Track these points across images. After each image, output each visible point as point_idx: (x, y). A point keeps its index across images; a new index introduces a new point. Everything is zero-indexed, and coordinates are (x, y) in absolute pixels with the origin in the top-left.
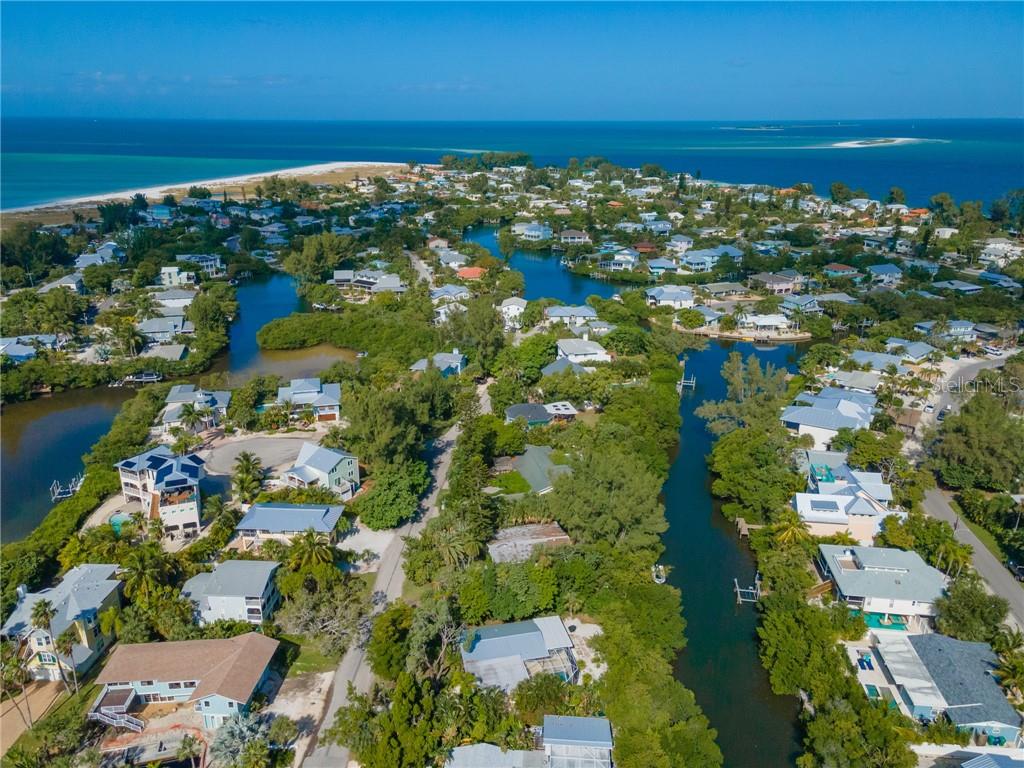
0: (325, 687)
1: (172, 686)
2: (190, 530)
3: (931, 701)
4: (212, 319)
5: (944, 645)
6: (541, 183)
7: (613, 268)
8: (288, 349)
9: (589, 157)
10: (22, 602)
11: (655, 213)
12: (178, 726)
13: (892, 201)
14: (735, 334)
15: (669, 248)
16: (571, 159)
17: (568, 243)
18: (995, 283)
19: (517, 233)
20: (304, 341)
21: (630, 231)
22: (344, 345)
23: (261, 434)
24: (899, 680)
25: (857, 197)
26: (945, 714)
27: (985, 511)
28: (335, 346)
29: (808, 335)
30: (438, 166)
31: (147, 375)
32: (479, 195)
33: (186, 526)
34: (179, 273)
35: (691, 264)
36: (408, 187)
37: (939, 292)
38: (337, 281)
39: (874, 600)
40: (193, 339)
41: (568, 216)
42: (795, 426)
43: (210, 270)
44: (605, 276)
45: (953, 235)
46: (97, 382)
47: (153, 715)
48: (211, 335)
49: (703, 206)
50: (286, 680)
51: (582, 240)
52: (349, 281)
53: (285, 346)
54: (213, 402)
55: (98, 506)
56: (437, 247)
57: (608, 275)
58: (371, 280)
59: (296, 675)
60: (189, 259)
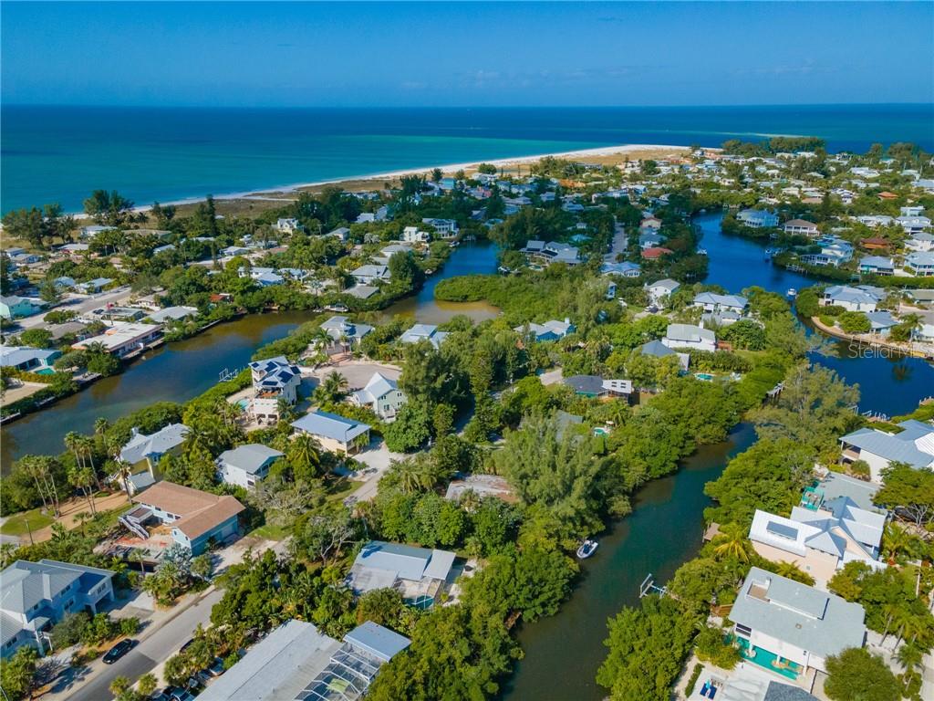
2: (272, 420)
4: (403, 270)
6: (815, 170)
7: (817, 262)
8: (452, 301)
9: (895, 143)
10: (133, 438)
11: (921, 208)
12: (165, 544)
15: (906, 247)
16: (874, 145)
17: (791, 233)
19: (742, 219)
20: (466, 297)
21: (871, 224)
23: (378, 363)
30: (717, 150)
31: (338, 306)
32: (733, 180)
33: (270, 416)
34: (416, 233)
35: (916, 266)
36: (673, 169)
38: (529, 250)
39: (760, 634)
40: (386, 284)
42: (857, 450)
43: (441, 233)
44: (803, 270)
46: (308, 307)
48: (399, 282)
50: (246, 537)
51: (807, 231)
52: (538, 250)
53: (450, 298)
54: (352, 331)
55: (238, 391)
56: (647, 226)
57: (807, 268)
58: (555, 251)
59: (254, 536)
60: (430, 222)
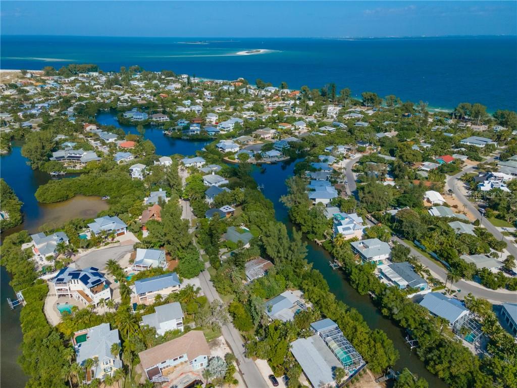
0: (223, 341)
1: (174, 360)
3: (403, 283)
5: (399, 266)
7: (190, 133)
8: (60, 201)
10: (78, 352)
11: (189, 101)
12: (182, 374)
13: (283, 88)
14: (263, 161)
15: (208, 120)
17: (158, 121)
18: (338, 126)
19: (128, 117)
21: (184, 111)
22: (91, 194)
23: (93, 249)
24: (393, 280)
25: (268, 86)
26: (408, 286)
27: (384, 219)
28: (85, 195)
29: (289, 157)
35: (225, 128)
37: (323, 132)
38: (56, 158)
39: (375, 257)
41: (146, 104)
42: (314, 199)
44: (188, 138)
45: (313, 104)
47: (168, 374)
49: (205, 94)
51: (165, 119)
52: (63, 157)
54: (62, 239)
56: (91, 129)
58: (78, 155)
59: (209, 342)
